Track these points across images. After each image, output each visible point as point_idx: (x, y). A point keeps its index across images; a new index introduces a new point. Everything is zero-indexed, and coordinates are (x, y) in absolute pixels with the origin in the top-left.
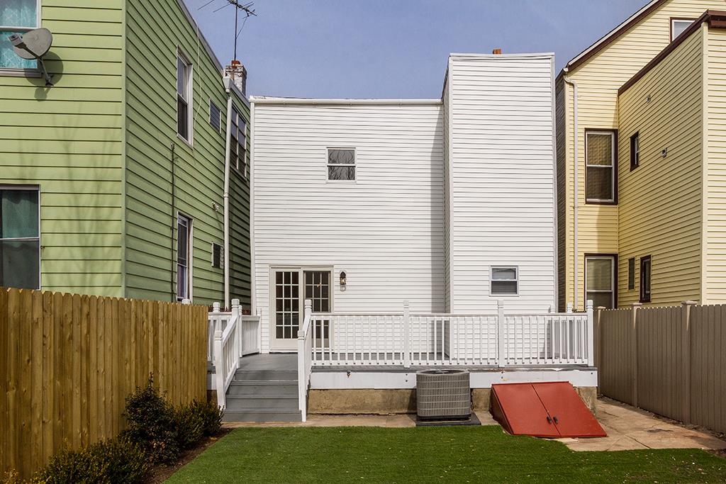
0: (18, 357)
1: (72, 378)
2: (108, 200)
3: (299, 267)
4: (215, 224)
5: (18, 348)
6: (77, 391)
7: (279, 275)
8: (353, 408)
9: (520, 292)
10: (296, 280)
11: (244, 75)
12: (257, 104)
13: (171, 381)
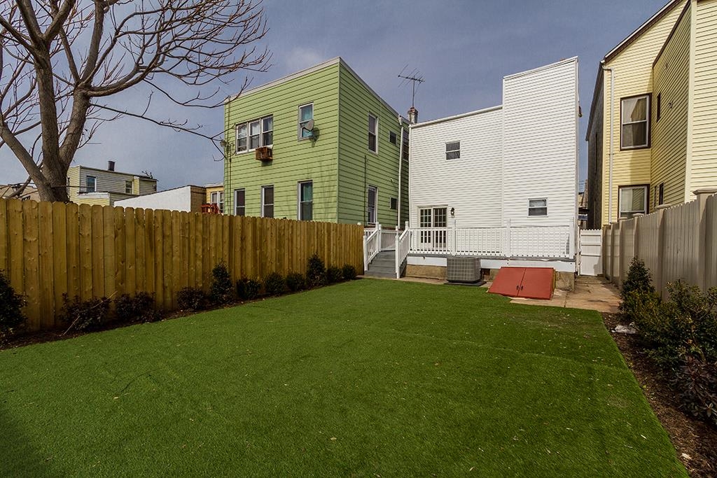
0: (261, 240)
1: (284, 248)
2: (332, 183)
3: (431, 206)
4: (393, 188)
5: (261, 237)
6: (286, 254)
7: (422, 211)
8: (426, 274)
9: (548, 214)
10: (430, 214)
11: (416, 113)
12: (412, 128)
13: (338, 255)
